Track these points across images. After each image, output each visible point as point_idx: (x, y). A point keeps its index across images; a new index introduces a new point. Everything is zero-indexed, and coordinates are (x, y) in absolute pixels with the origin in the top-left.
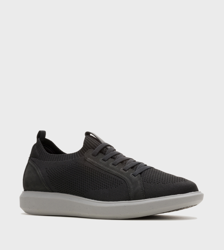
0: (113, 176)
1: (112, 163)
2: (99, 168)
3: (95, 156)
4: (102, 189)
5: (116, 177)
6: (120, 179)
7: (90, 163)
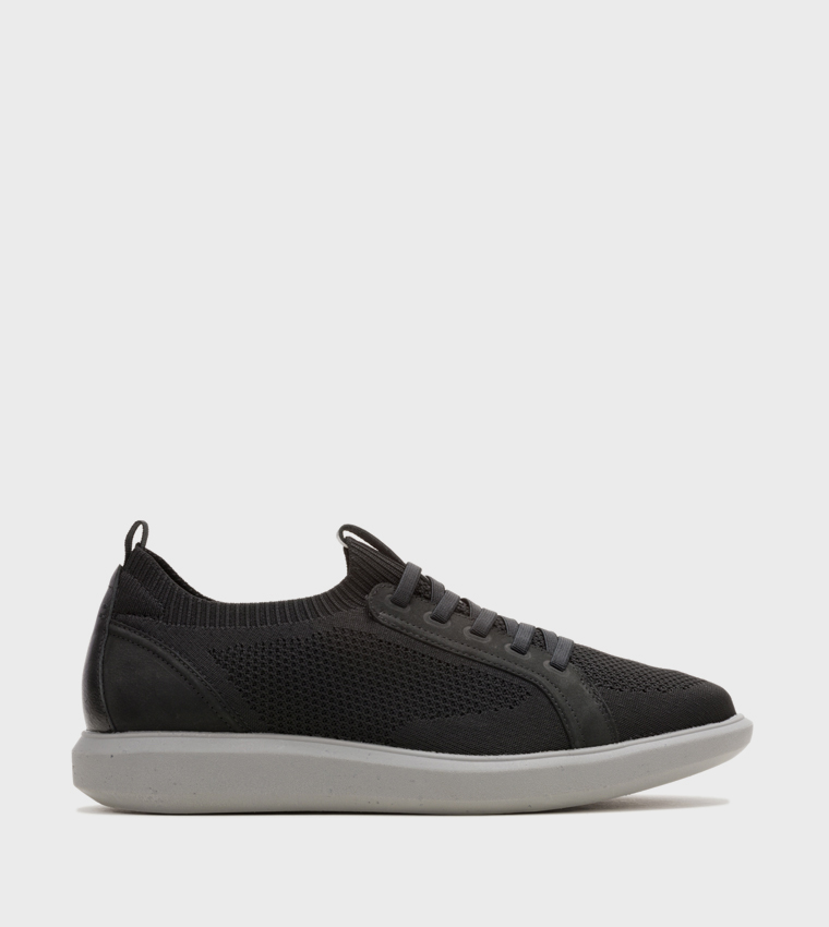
0: (491, 672)
1: (469, 628)
2: (433, 646)
3: (403, 606)
4: (462, 714)
5: (500, 675)
6: (516, 681)
7: (396, 630)
